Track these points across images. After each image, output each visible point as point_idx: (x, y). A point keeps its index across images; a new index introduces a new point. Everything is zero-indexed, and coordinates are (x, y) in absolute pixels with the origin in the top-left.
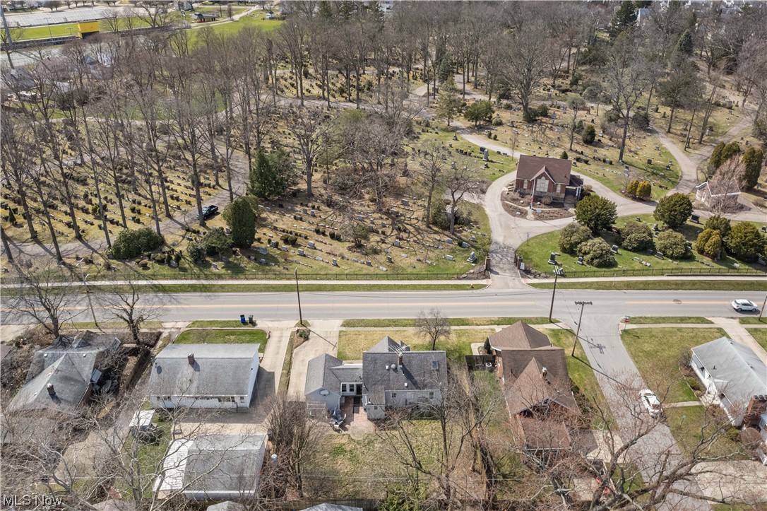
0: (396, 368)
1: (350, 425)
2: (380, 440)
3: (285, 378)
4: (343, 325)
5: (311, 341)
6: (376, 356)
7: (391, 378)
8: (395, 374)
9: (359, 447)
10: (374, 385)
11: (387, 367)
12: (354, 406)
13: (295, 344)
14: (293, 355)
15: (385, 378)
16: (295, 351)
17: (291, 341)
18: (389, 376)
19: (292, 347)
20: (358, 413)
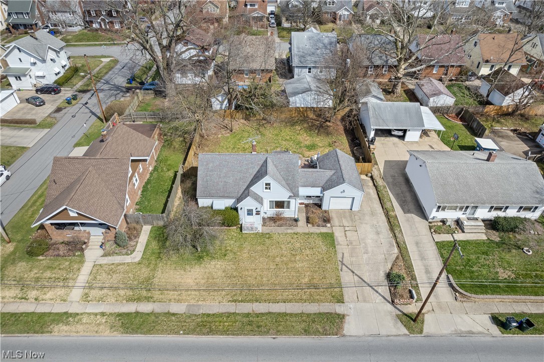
3: (387, 206)
5: (382, 274)
13: (401, 263)
14: (395, 244)
16: (396, 251)
17: (410, 269)
19: (403, 257)
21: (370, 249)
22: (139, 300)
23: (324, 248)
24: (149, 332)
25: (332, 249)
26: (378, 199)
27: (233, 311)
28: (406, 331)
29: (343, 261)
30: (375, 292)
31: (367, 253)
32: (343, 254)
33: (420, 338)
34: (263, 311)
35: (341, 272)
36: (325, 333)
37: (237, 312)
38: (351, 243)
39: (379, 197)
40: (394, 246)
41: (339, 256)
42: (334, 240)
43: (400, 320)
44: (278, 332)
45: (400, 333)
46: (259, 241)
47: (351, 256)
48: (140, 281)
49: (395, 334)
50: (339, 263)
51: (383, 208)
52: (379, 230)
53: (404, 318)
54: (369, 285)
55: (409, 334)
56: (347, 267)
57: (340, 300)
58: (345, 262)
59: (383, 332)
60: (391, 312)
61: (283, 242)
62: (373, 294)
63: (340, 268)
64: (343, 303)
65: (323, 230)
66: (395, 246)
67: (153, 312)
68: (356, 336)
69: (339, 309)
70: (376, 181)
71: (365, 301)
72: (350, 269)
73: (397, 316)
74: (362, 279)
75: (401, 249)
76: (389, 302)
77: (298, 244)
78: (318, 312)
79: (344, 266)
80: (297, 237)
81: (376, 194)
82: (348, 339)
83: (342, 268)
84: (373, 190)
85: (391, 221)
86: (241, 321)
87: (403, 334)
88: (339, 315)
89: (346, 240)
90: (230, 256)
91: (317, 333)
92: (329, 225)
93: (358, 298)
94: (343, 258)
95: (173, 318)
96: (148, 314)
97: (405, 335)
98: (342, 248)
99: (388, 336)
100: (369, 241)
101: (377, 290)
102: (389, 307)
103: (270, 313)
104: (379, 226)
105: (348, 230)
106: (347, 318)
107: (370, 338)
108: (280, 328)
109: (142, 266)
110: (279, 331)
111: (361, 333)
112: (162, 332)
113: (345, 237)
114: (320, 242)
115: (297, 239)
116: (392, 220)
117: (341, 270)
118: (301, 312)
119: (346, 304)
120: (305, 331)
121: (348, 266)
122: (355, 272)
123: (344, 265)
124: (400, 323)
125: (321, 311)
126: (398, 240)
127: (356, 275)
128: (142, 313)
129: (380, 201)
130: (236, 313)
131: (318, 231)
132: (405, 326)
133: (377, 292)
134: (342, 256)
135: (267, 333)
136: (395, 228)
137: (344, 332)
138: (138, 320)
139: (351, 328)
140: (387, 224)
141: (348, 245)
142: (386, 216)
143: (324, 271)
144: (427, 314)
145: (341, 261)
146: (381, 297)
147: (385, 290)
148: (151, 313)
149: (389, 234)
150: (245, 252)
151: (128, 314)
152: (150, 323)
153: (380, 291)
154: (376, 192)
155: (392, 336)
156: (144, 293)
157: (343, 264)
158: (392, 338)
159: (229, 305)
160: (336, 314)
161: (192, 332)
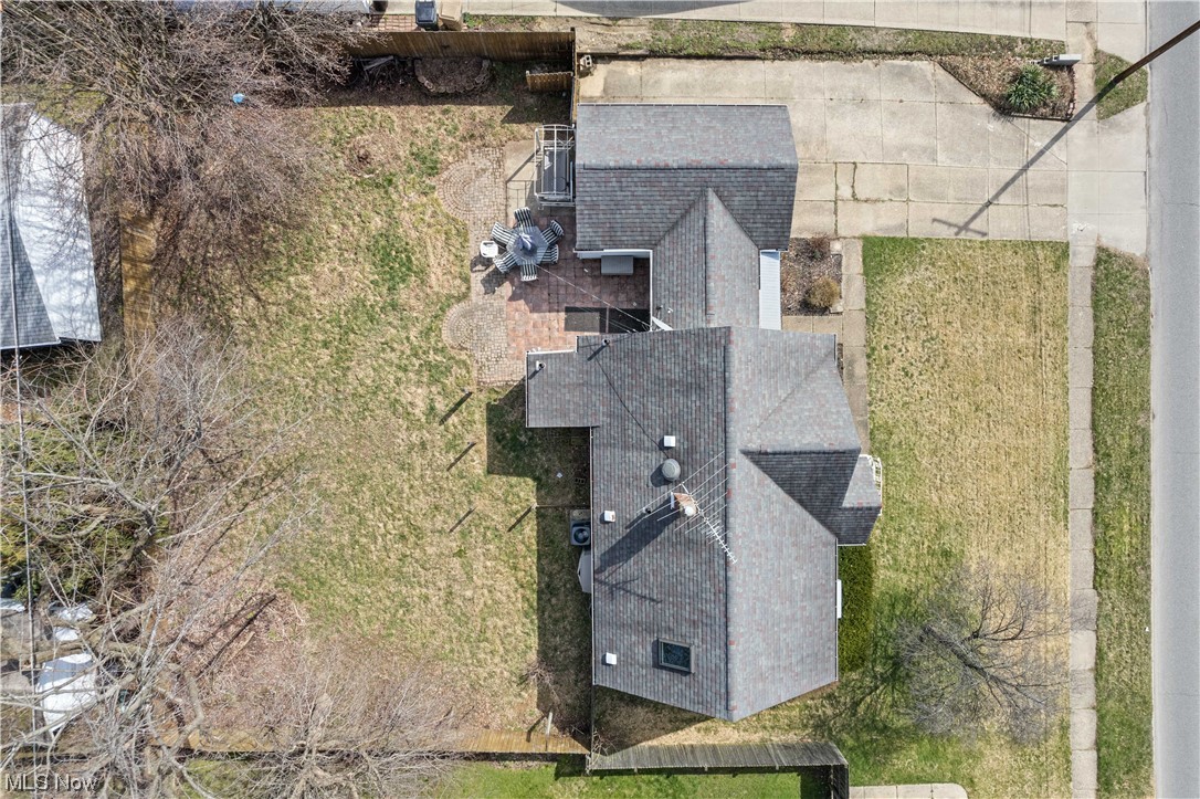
0: (667, 481)
1: (513, 298)
2: (441, 406)
3: (751, 40)
4: (1104, 257)
5: (995, 126)
6: (716, 392)
7: (632, 455)
8: (647, 473)
9: (413, 334)
10: (611, 384)
11: (670, 441)
12: (602, 311)
13: (967, 65)
14: (900, 62)
15: (632, 430)
16: (925, 66)
17: (982, 45)
18: (639, 447)
19: (945, 50)
20: (568, 327)
21: (919, 140)
22: (1066, 753)
23: (921, 273)
24: (1146, 703)
25: (924, 248)
26: (713, 64)
27: (1089, 517)
28: (1139, 108)
29: (955, 226)
30: (1041, 159)
31: (934, 152)
32: (934, 220)
33: (1154, 79)
34: (1088, 443)
35: (990, 237)
36: (1145, 299)
37: (1091, 506)
38: (901, 190)
39: (698, 57)
40: (907, 66)
41: (945, 233)
42: (894, 239)
43: (1113, 114)
44: (1145, 407)
45: (1143, 125)
46: (898, 461)
47: (939, 198)
48: (1021, 764)
49: (1145, 135)
50: (962, 236)
51: (753, 58)
52: (850, 96)
53: (1108, 103)
54: (1025, 169)
55: (1145, 103)
56: (974, 217)
57: (1062, 251)
58: (961, 221)
59: (1140, 161)
60: (1092, 131)
61: (904, 391)
62: (1045, 164)
63: (979, 238)
64: (1067, 245)
65: (853, 265)
66: (905, 62)
67: (1093, 708)
68: (1148, 228)
69: (1082, 258)
70: (628, 47)
71: (1063, 190)
72: (981, 211)
73: (1100, 118)
74: (1007, 185)
75: (922, 48)
76: (1065, 130)
77: (911, 346)
78: (1090, 311)
79: (972, 226)
80: (886, 347)
81: (683, 61)
82: (1154, 247)
83: (979, 233)
84: (660, 70)
85: (816, 48)
86: (1120, 496)
87: (1144, 117)
88: (1098, 262)
89: (889, 204)
90: (949, 540)
91: (1144, 318)
92: (836, 247)
93: (1055, 205)
94: (950, 225)
95: (1111, 655)
96: (1101, 718)
97: (1146, 112)
98: (918, 220)
99: (1148, 152)
100: (892, 136)
101: (1037, 150)
102: (1078, 131)
103: (1094, 427)
104: (832, 89)
105: (850, 191)
106: (1105, 242)
107: (1153, 197)
108: (1136, 402)
109: (977, 772)
110: (1142, 406)
111: (1141, 216)
112: (1145, 673)
113: (880, 205)
114: (901, 284)
115: (892, 350)
116: (811, 44)
117: (984, 234)
118: (1090, 351)
119: (1070, 238)
120: (1141, 344)
121: (972, 213)
122: (988, 197)
123: (968, 223)
124: (1119, 117)
125: (1089, 302)
126: (890, 49)
127: (997, 196)
128: (1099, 731)
129: (720, 57)
130: (1093, 509)
131: (858, 283)
132: (1127, 106)
133: (1041, 153)
134: (946, 227)
135: (1145, 434)
136: (846, 44)
137: (1138, 254)
138: (1118, 738)
139: (1130, 235)
140: (821, 64)
141: (908, 200)
142: (790, 58)
143: (995, 283)
144: (1096, 42)
145: (956, 230)
146: (1055, 147)
147: (1038, 132)
148: (1098, 711)
149: (866, 70)
150: (936, 499)
151: (1102, 765)
152: (1126, 707)
153: (1039, 145)
154: (673, 62)
155: (1148, 143)
156: (1053, 742)
157: (965, 227)
158: (1153, 145)
159: (1073, 527)
160: (1096, 267)
161: (1141, 604)
